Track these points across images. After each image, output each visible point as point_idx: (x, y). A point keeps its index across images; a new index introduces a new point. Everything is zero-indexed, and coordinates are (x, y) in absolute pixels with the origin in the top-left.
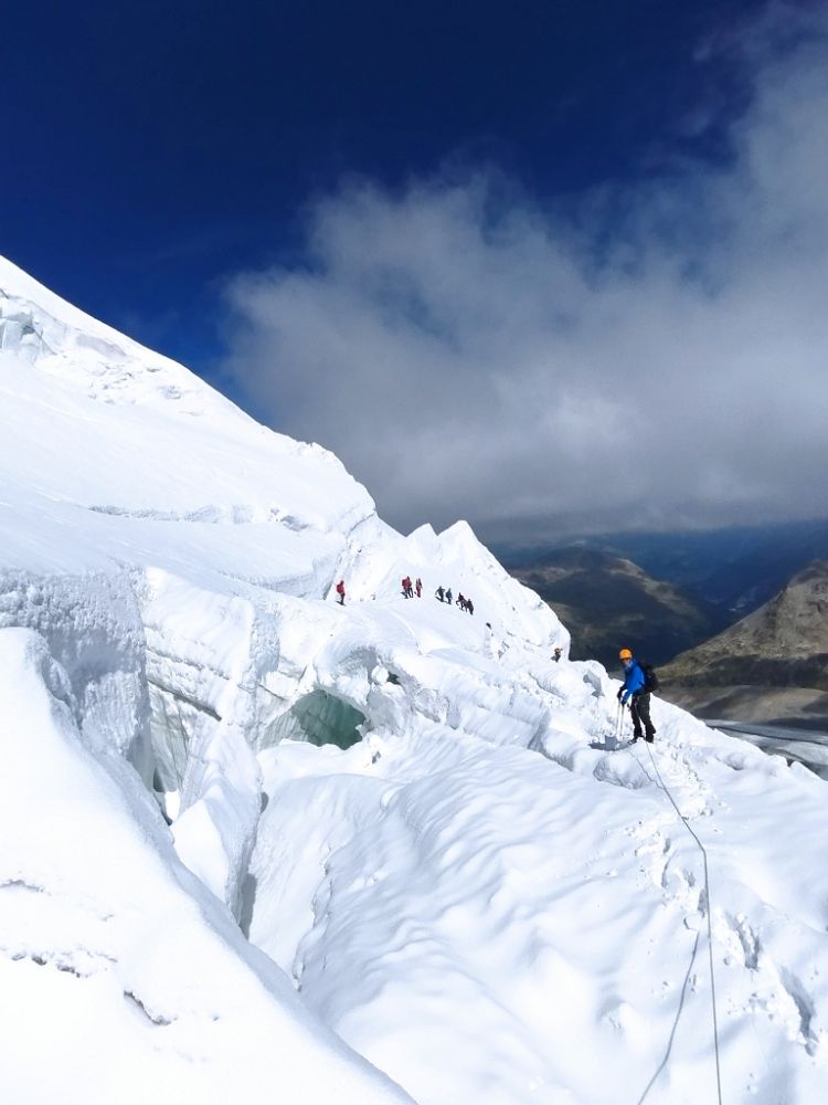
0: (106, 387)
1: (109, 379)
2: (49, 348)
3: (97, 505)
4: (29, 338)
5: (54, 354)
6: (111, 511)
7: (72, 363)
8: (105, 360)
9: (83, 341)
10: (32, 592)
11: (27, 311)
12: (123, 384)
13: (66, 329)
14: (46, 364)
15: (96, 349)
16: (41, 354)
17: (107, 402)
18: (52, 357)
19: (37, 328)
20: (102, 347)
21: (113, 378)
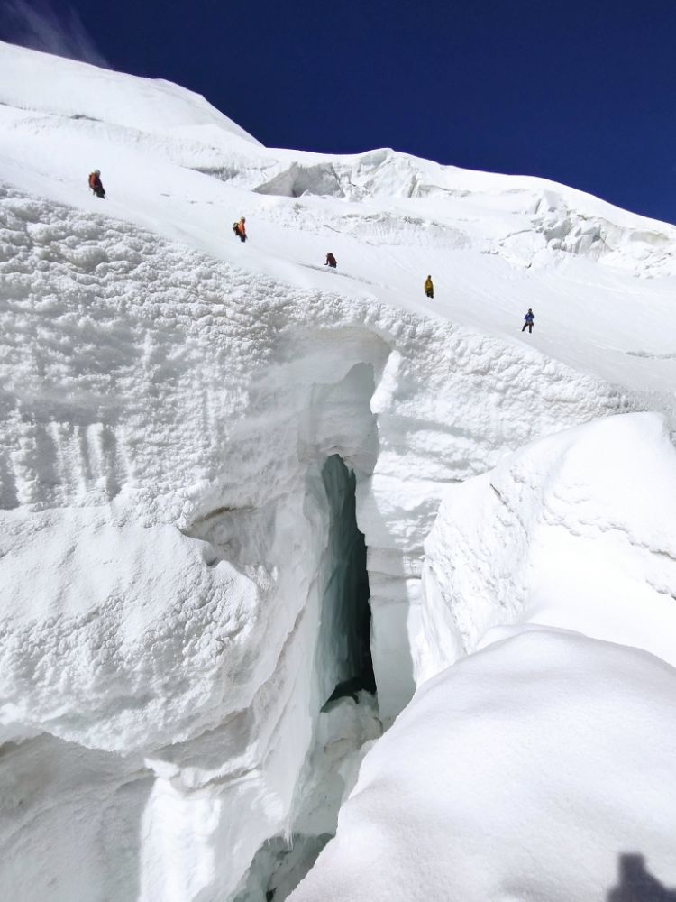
0: (648, 267)
1: (651, 260)
2: (608, 248)
3: (632, 350)
4: (597, 243)
5: (612, 251)
6: (642, 355)
7: (624, 255)
8: (649, 246)
9: (635, 237)
10: (624, 398)
11: (597, 225)
12: (662, 262)
13: (623, 231)
14: (607, 260)
15: (645, 240)
16: (603, 252)
17: (648, 278)
18: (611, 254)
19: (602, 236)
20: (649, 238)
21: (656, 259)
